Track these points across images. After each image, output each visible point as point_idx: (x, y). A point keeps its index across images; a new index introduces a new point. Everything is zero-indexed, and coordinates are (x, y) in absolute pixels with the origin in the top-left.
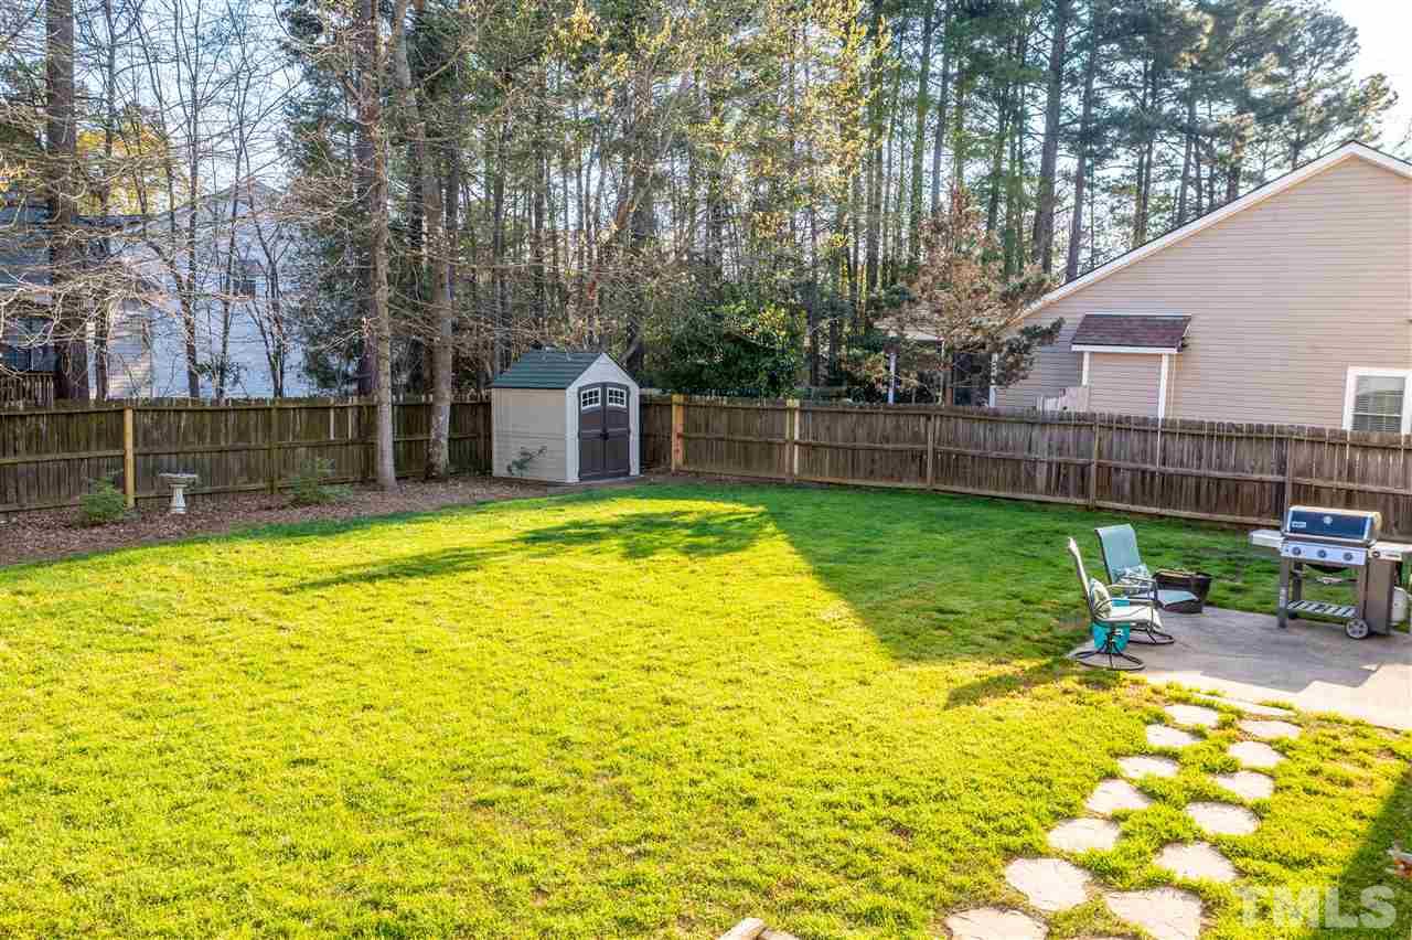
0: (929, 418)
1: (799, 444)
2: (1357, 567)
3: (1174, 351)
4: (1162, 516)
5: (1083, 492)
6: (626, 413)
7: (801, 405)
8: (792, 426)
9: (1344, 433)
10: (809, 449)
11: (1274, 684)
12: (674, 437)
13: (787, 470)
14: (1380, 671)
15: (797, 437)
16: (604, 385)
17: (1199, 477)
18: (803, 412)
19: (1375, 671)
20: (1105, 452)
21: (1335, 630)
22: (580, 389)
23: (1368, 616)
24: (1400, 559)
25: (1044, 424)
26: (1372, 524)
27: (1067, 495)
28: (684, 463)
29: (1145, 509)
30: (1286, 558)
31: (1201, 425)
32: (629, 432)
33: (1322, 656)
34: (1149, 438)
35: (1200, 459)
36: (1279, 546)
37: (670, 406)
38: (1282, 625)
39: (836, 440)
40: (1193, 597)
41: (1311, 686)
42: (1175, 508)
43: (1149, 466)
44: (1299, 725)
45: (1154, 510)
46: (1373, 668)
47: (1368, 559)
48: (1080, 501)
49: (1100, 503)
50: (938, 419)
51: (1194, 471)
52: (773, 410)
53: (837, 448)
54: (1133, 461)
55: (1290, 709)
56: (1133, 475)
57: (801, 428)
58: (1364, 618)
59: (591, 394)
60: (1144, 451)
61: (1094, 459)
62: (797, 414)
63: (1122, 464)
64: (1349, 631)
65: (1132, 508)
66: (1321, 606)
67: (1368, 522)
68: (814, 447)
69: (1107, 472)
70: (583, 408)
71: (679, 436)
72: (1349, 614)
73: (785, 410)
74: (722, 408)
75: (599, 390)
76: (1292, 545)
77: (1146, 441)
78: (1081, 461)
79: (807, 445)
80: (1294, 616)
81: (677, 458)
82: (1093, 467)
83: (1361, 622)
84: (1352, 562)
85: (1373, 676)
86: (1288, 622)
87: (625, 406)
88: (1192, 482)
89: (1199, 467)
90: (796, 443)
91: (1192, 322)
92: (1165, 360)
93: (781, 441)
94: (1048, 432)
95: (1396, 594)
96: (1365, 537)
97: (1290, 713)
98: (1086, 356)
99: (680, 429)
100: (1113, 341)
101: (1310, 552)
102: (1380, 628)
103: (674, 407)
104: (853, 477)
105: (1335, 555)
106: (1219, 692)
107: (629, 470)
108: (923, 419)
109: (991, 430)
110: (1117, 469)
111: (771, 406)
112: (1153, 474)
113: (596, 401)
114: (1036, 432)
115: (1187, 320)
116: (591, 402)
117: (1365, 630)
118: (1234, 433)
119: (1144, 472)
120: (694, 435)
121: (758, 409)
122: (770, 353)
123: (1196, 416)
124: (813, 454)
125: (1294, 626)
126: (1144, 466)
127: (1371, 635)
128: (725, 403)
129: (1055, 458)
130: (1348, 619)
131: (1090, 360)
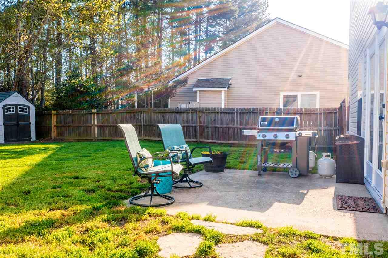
0: (141, 113)
1: (97, 126)
2: (292, 141)
3: (226, 89)
4: (222, 143)
5: (195, 137)
6: (28, 116)
7: (97, 111)
8: (94, 119)
9: (280, 109)
10: (100, 127)
11: (251, 207)
12: (53, 126)
13: (93, 136)
14: (309, 193)
15: (96, 124)
16: (17, 105)
17: (234, 128)
18: (98, 114)
19: (307, 194)
20: (202, 121)
21: (284, 175)
22: (4, 106)
23: (298, 166)
24: (311, 136)
25: (181, 112)
26: (297, 120)
27: (190, 138)
28: (57, 136)
29: (217, 141)
30: (259, 140)
31: (234, 109)
32: (30, 123)
33: (279, 188)
34: (217, 115)
35: (234, 121)
36: (256, 135)
37: (51, 115)
38: (259, 174)
39: (110, 123)
40: (211, 160)
41: (273, 207)
42: (227, 140)
43: (217, 126)
44: (265, 243)
45: (220, 141)
46: (305, 192)
47: (296, 137)
48: (194, 140)
49: (202, 140)
50: (145, 113)
51: (232, 126)
52: (88, 114)
53: (110, 126)
54: (211, 124)
55: (259, 227)
56: (212, 129)
57: (97, 119)
58: (297, 167)
59: (10, 108)
60: (215, 120)
61: (198, 124)
62: (96, 115)
63: (208, 125)
64: (290, 174)
65: (212, 141)
66: (276, 164)
67: (295, 119)
68: (102, 126)
69: (203, 128)
70: (6, 113)
71: (55, 126)
72: (290, 166)
73: (91, 114)
74: (70, 114)
75: (14, 106)
76: (262, 133)
77: (215, 116)
78: (194, 125)
79: (100, 126)
80: (265, 170)
81: (54, 134)
82: (198, 127)
83: (296, 169)
84: (290, 139)
85: (306, 196)
86: (262, 172)
87: (28, 114)
88: (232, 130)
89: (234, 125)
90: (96, 126)
91: (232, 80)
92: (223, 92)
93: (90, 125)
94: (182, 116)
95: (310, 154)
96: (295, 126)
97: (259, 231)
98: (198, 92)
99: (55, 124)
100: (207, 86)
101: (270, 136)
102: (304, 172)
103: (52, 115)
104: (116, 137)
105: (281, 136)
106: (212, 218)
107: (31, 138)
108: (139, 114)
109: (163, 116)
110: (207, 127)
111: (87, 112)
112: (219, 128)
113: (13, 111)
114: (178, 116)
115: (230, 79)
116: (10, 111)
117: (298, 173)
118: (245, 112)
119: (215, 128)
120: (60, 125)
121: (82, 114)
122: (89, 94)
123: (231, 106)
124: (102, 129)
125: (265, 174)
126: (215, 126)
127: (301, 175)
128: (71, 113)
129: (185, 125)
130: (290, 168)
131: (199, 93)
